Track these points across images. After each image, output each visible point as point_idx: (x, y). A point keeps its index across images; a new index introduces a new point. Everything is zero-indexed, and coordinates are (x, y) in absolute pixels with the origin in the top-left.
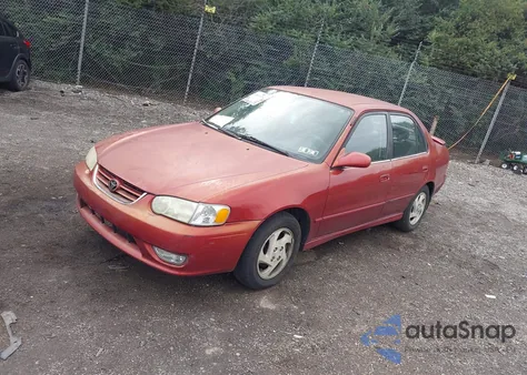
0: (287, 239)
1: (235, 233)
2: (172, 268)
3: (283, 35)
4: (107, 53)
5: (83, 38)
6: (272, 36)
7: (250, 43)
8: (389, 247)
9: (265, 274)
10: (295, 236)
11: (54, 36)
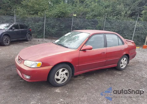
0: (66, 71)
1: (44, 70)
2: (28, 80)
3: (96, 19)
4: (50, 30)
5: (45, 27)
6: (92, 20)
7: (86, 22)
8: (112, 75)
9: (59, 82)
10: (69, 71)
11: (38, 28)
